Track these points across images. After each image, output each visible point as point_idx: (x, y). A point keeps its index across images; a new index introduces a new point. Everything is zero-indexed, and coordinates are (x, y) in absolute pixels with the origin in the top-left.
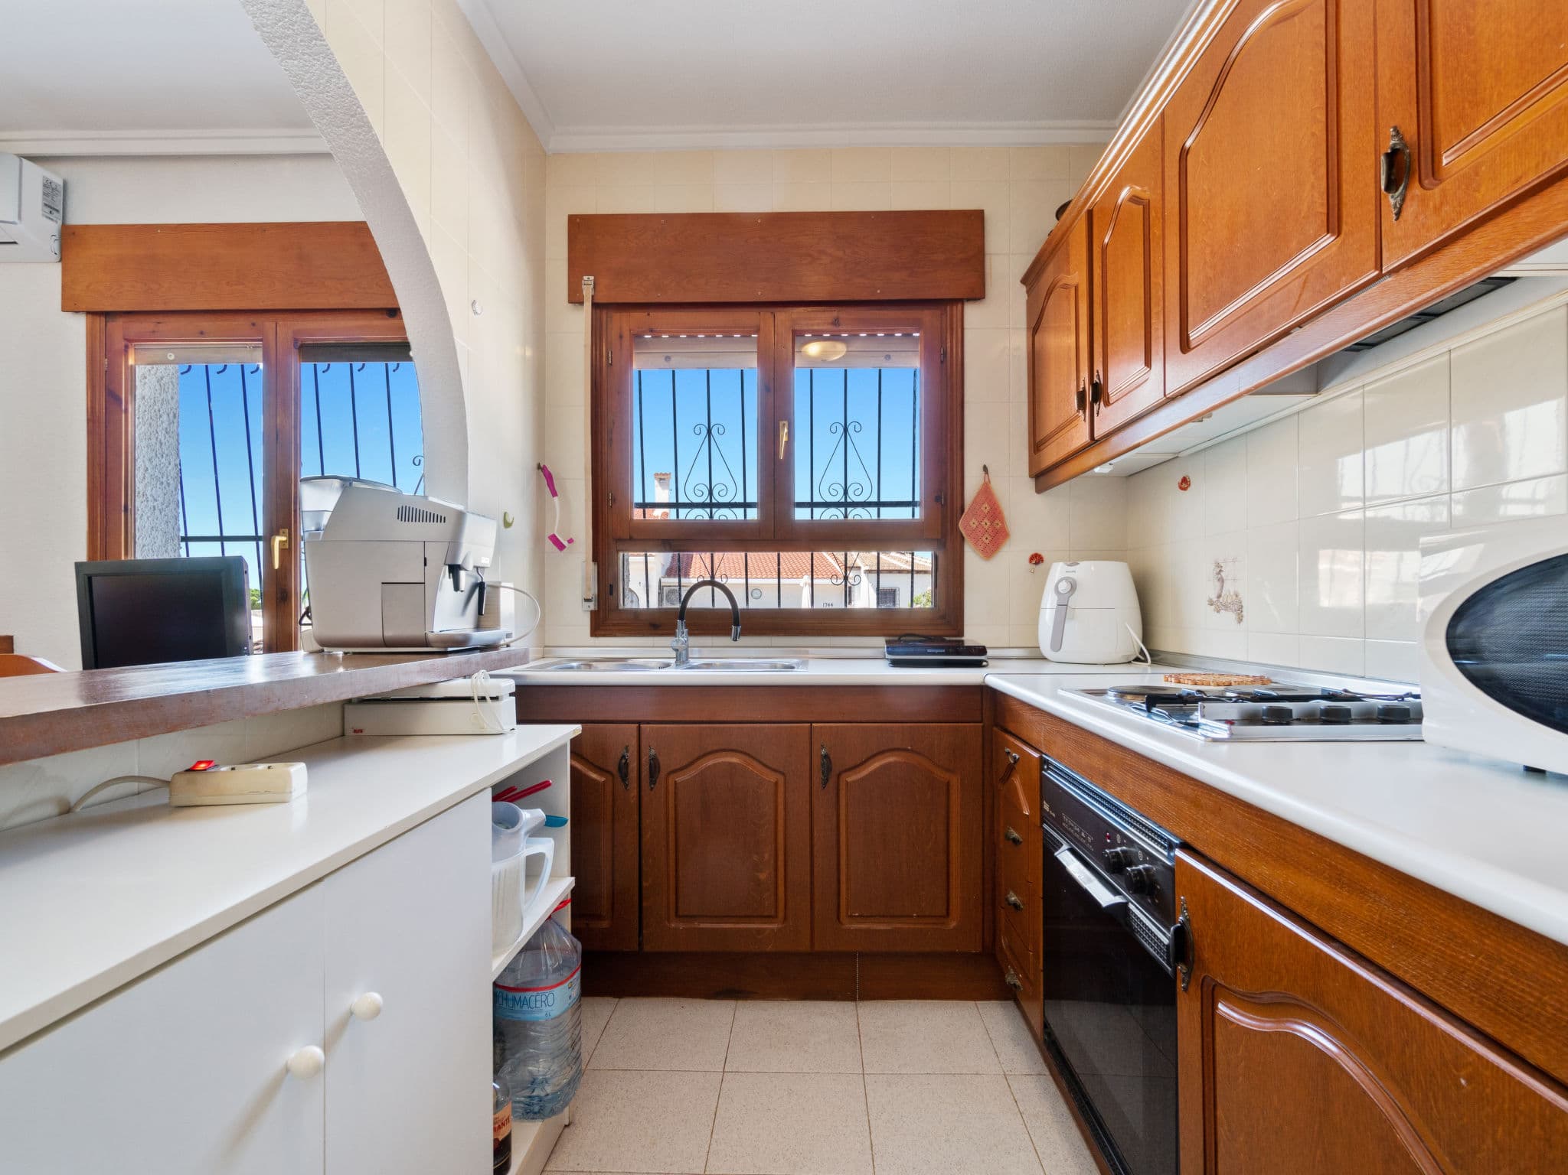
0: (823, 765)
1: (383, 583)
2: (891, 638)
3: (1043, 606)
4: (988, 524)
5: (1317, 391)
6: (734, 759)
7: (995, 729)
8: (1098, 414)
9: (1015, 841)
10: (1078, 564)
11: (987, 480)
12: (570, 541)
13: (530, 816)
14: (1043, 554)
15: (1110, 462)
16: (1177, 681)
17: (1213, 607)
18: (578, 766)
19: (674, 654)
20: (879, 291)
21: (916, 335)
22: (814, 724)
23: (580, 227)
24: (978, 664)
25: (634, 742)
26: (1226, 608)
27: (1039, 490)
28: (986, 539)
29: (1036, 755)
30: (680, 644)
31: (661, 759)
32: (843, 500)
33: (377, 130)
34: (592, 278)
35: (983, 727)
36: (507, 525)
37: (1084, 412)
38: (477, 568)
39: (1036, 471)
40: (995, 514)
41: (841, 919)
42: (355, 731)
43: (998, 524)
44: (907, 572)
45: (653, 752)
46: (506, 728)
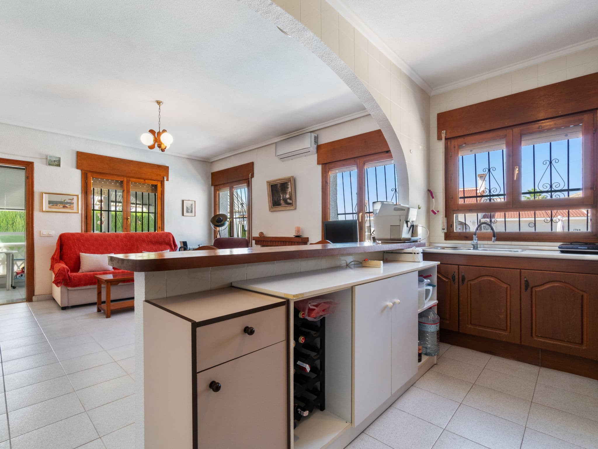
0: (525, 283)
1: (391, 226)
6: (492, 279)
12: (438, 211)
13: (426, 281)
18: (440, 276)
19: (472, 246)
20: (560, 112)
21: (581, 124)
22: (521, 270)
23: (441, 116)
25: (457, 271)
30: (475, 243)
31: (466, 276)
32: (550, 190)
33: (389, 120)
34: (445, 131)
36: (419, 208)
38: (412, 221)
41: (533, 336)
42: (386, 259)
45: (463, 274)
46: (420, 261)
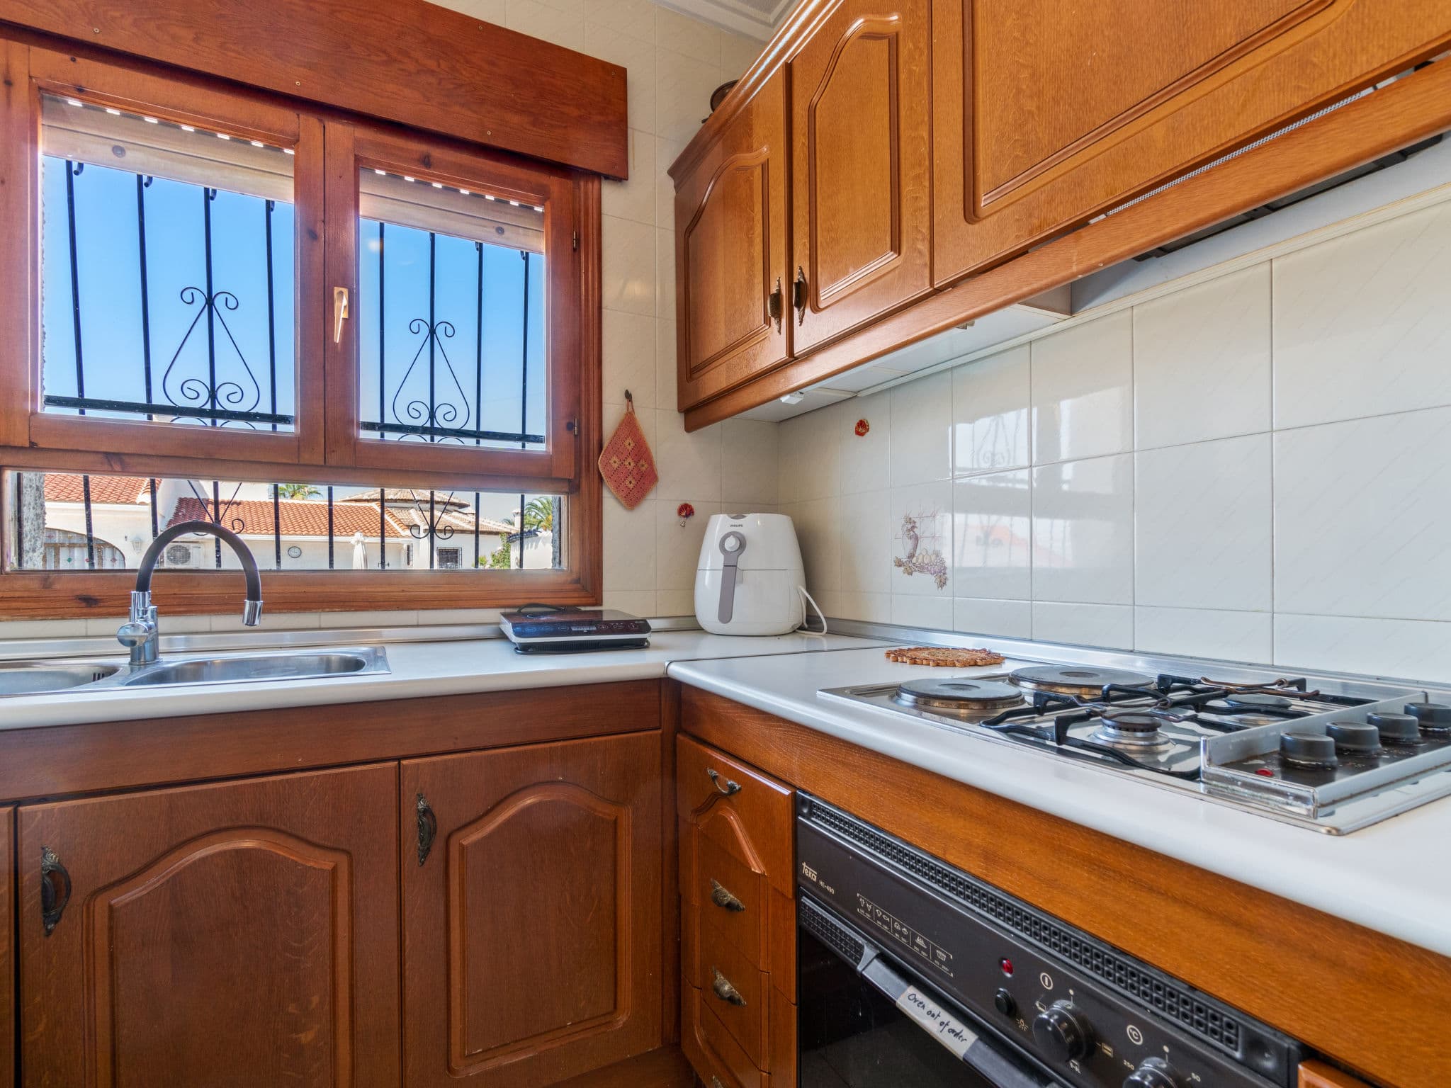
0: (420, 825)
2: (508, 610)
3: (700, 567)
4: (632, 464)
5: (1072, 311)
7: (680, 737)
8: (801, 322)
9: (730, 906)
10: (744, 517)
11: (630, 410)
14: (694, 505)
15: (800, 391)
16: (913, 661)
17: (902, 568)
20: (489, 133)
21: (539, 209)
22: (404, 762)
24: (640, 645)
26: (922, 569)
27: (689, 428)
28: (630, 483)
29: (786, 792)
30: (140, 633)
31: (71, 870)
32: (428, 425)
35: (662, 735)
37: (779, 322)
39: (691, 402)
40: (641, 452)
41: (453, 1065)
43: (643, 466)
44: (471, 532)
